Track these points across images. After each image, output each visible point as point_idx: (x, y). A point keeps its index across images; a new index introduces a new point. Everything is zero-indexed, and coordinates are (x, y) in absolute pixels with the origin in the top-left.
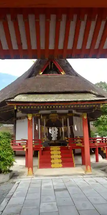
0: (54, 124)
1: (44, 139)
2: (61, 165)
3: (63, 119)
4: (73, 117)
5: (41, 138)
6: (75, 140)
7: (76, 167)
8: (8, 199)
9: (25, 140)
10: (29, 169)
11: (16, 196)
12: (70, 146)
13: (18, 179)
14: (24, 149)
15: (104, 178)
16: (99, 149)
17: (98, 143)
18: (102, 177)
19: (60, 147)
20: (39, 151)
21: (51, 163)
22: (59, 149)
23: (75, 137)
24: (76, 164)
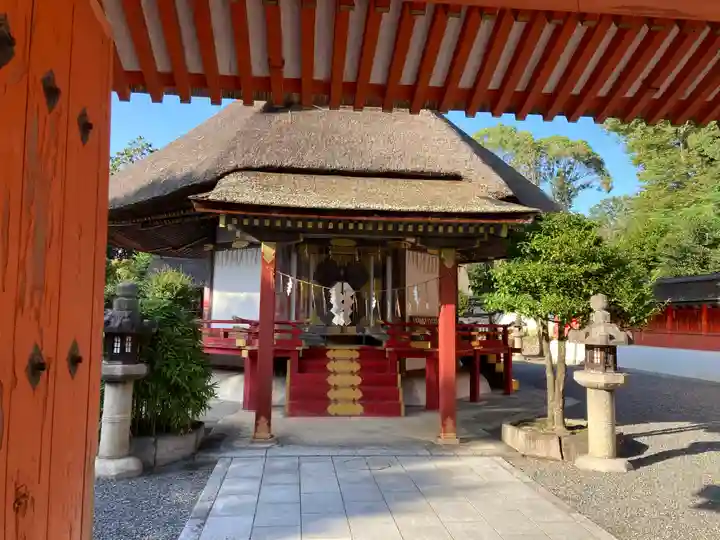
0: (342, 273)
1: (308, 320)
2: (359, 408)
3: (372, 258)
4: (407, 252)
5: (297, 318)
6: (407, 329)
7: (406, 415)
8: (199, 522)
9: (243, 321)
10: (259, 422)
11: (223, 510)
12: (391, 349)
13: (221, 452)
14: (239, 349)
15: (496, 458)
16: (484, 358)
17: (481, 343)
18: (489, 456)
19: (357, 347)
20: (289, 358)
21: (327, 401)
22: (356, 355)
23: (407, 320)
24: (406, 406)
